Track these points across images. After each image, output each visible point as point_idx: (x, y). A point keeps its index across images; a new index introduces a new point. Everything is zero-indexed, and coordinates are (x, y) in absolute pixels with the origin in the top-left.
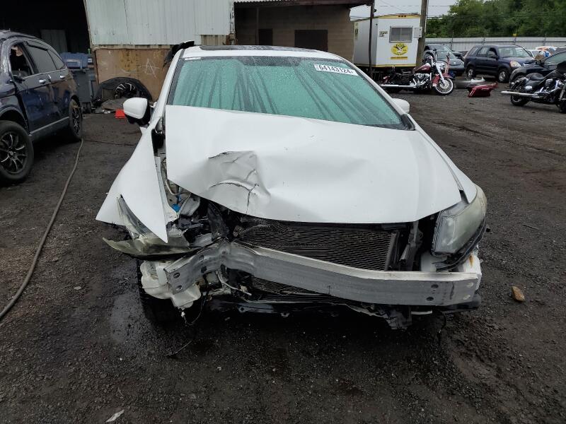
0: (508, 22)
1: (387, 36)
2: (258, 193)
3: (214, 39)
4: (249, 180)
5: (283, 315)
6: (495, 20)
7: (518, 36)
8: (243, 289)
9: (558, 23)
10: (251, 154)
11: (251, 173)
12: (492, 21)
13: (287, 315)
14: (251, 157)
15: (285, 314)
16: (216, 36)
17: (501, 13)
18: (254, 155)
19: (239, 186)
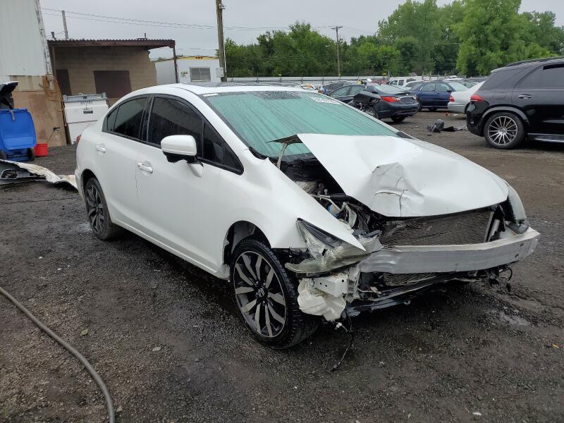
0: (266, 64)
1: (188, 76)
2: (409, 197)
3: (27, 80)
4: (398, 187)
5: (405, 303)
6: (255, 62)
7: (282, 76)
8: (374, 289)
9: (302, 65)
10: (397, 165)
11: (398, 181)
12: (254, 64)
13: (409, 302)
14: (397, 168)
15: (407, 302)
16: (30, 77)
17: (259, 57)
18: (399, 166)
19: (390, 194)
